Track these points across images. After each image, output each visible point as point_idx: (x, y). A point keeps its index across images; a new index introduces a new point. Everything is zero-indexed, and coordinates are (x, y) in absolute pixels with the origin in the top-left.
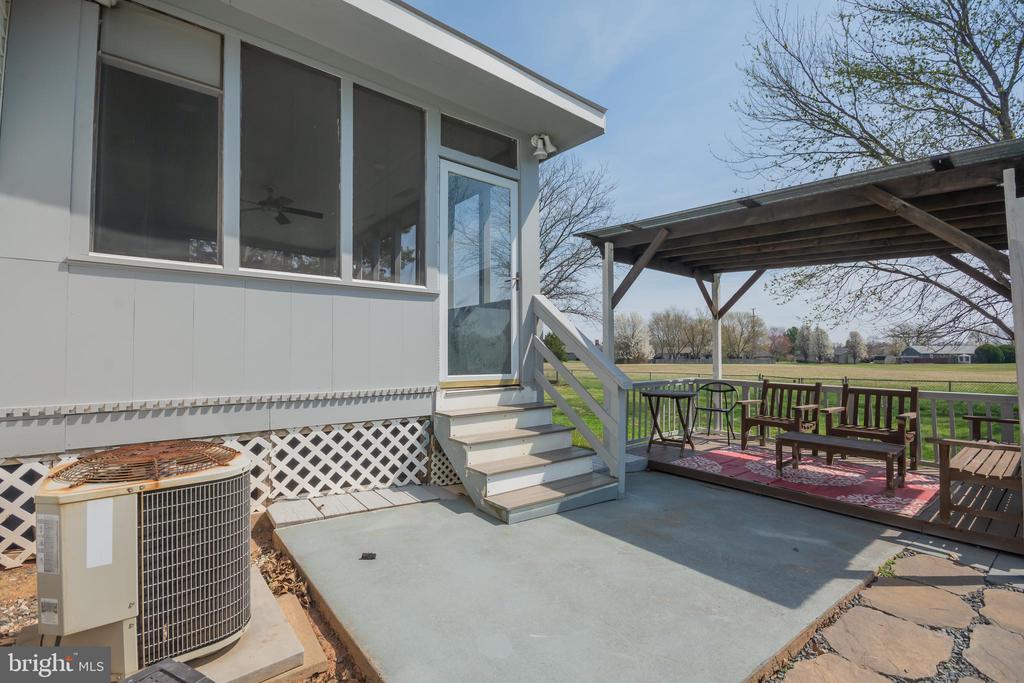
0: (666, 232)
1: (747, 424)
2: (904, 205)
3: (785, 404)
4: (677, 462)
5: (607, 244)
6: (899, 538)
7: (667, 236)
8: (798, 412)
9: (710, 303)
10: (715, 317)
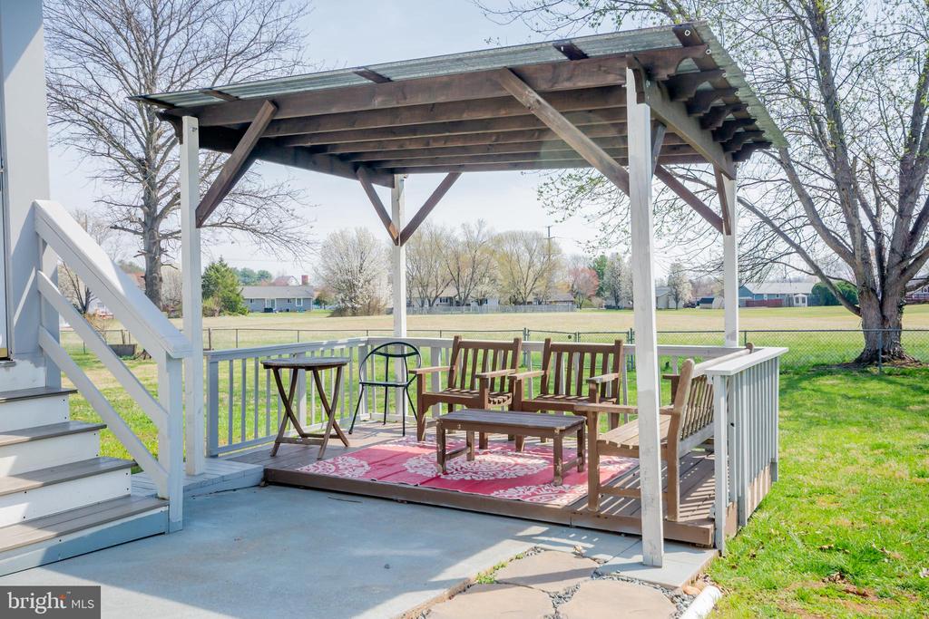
0: (271, 108)
1: (425, 402)
2: (538, 101)
3: (469, 370)
4: (311, 468)
5: (186, 119)
6: (543, 534)
7: (274, 113)
8: (483, 379)
9: (387, 222)
10: (396, 242)
